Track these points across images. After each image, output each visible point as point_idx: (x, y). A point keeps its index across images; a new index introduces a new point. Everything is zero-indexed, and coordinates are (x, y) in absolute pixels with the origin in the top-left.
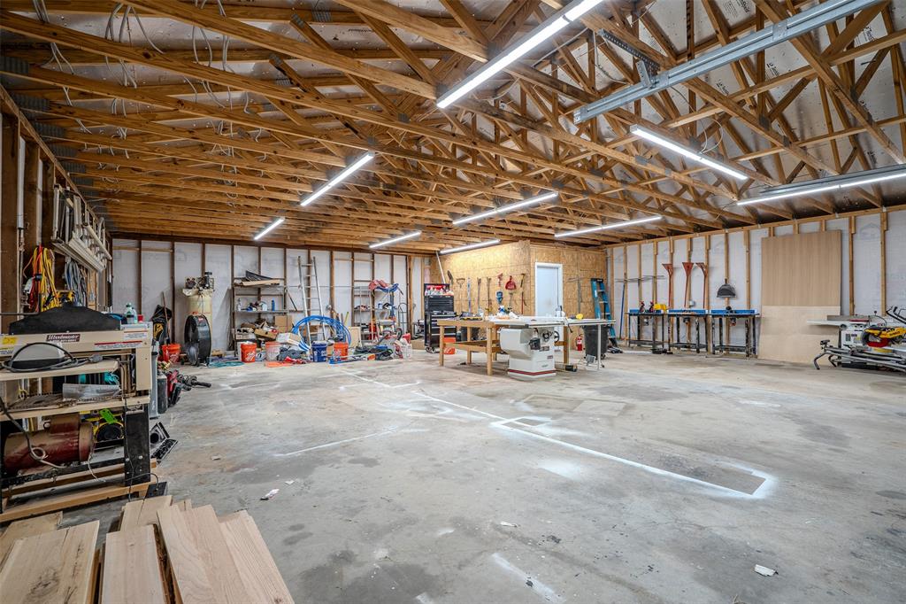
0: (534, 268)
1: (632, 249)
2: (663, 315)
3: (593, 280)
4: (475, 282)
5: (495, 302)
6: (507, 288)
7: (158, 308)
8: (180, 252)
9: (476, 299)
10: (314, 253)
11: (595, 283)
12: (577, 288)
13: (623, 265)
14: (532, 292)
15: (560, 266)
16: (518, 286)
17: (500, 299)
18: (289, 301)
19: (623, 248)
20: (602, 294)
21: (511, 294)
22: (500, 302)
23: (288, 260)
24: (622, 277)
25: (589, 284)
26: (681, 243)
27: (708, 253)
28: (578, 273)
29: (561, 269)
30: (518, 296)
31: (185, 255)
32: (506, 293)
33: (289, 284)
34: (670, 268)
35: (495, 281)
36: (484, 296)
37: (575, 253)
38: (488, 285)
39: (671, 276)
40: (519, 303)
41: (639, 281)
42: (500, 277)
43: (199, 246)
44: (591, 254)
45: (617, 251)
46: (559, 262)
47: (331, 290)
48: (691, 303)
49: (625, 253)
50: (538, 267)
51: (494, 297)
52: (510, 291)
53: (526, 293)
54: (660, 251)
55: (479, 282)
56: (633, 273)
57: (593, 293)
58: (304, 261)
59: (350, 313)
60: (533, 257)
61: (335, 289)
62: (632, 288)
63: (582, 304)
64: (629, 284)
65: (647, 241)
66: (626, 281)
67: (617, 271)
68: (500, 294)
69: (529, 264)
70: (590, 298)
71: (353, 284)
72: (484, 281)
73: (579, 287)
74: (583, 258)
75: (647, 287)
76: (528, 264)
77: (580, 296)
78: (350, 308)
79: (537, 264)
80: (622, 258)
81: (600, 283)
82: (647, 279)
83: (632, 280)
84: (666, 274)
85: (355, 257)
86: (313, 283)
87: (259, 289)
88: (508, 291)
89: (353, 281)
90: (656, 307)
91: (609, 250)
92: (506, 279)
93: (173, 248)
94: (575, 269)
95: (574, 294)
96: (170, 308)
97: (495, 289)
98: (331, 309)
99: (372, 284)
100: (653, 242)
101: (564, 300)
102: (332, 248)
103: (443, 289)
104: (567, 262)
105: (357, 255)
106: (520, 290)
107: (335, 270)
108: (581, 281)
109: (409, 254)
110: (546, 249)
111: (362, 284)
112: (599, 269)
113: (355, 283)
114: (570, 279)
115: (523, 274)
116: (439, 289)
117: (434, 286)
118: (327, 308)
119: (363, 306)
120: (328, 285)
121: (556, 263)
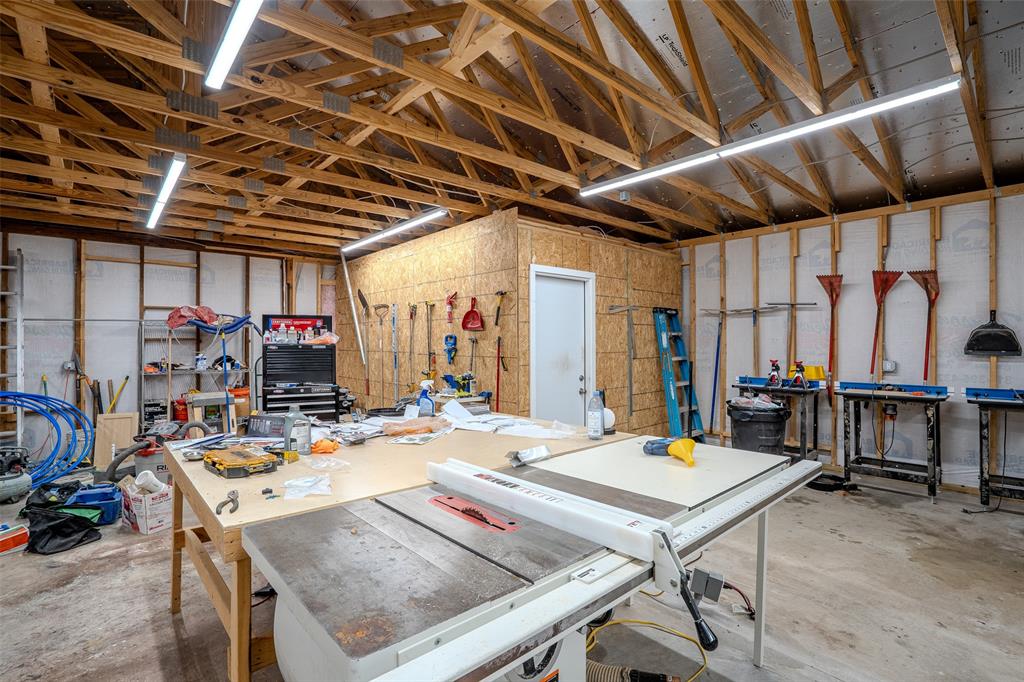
0: (528, 278)
1: (738, 246)
3: (657, 310)
4: (405, 314)
5: (442, 359)
6: (464, 326)
9: (407, 350)
10: (22, 241)
11: (662, 317)
12: (625, 329)
13: (715, 283)
14: (522, 337)
15: (590, 277)
16: (490, 321)
17: (453, 351)
19: (717, 245)
20: (675, 340)
21: (475, 342)
22: (452, 360)
24: (716, 306)
25: (650, 319)
26: (861, 231)
27: (935, 250)
28: (627, 295)
29: (591, 286)
30: (488, 348)
32: (464, 337)
34: (833, 286)
35: (443, 309)
36: (421, 347)
37: (622, 251)
38: (429, 320)
39: (834, 304)
40: (492, 363)
41: (756, 314)
42: (452, 301)
44: (653, 255)
45: (704, 253)
46: (588, 266)
47: (77, 327)
48: (888, 368)
49: (722, 255)
50: (538, 276)
51: (440, 348)
52: (473, 335)
53: (507, 341)
54: (806, 250)
55: (413, 314)
56: (739, 296)
57: (657, 339)
59: (134, 379)
60: (525, 252)
61: (88, 325)
62: (738, 331)
63: (636, 363)
64: (730, 322)
65: (775, 228)
66: (723, 314)
67: (704, 294)
68: (452, 340)
69: (516, 268)
70: (651, 350)
71: (142, 316)
72: (422, 311)
73: (631, 325)
74: (639, 263)
75: (774, 328)
76: (512, 267)
77: (632, 346)
78: (135, 367)
79: (535, 268)
80: (716, 266)
81: (672, 317)
82: (774, 308)
83: (738, 313)
84: (824, 300)
85: (147, 257)
86: (19, 312)
88: (467, 334)
89: (143, 309)
91: (685, 252)
92: (464, 306)
94: (620, 285)
95: (620, 342)
97: (443, 329)
98: (76, 371)
99: (176, 315)
100: (789, 229)
101: (599, 355)
102: (78, 232)
103: (314, 327)
104: (605, 269)
105: (151, 252)
106: (494, 332)
107: (88, 284)
108: (634, 313)
109: (288, 256)
110: (559, 235)
111: (165, 315)
112: (668, 287)
113: (147, 312)
114: (612, 308)
115: (502, 294)
116: (304, 328)
117: (289, 322)
118: (65, 371)
119: (155, 365)
120: (71, 315)
121: (580, 269)
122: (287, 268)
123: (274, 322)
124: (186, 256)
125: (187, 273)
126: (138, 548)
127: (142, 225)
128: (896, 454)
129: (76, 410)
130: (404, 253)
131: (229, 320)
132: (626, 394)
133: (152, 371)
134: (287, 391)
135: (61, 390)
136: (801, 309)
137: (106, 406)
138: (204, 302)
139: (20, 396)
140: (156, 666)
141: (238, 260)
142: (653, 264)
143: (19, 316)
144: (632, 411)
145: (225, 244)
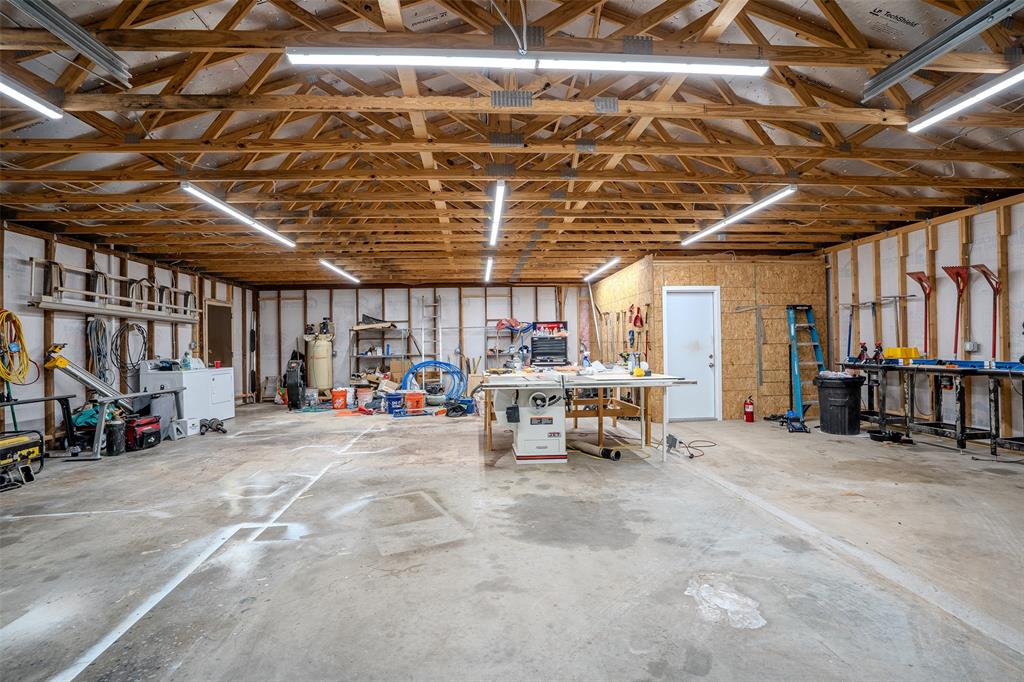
0: (661, 295)
2: (901, 370)
3: (790, 307)
4: (615, 318)
5: (629, 345)
6: (636, 324)
7: (294, 352)
8: (312, 299)
9: (616, 339)
10: (441, 292)
11: (791, 312)
12: (754, 322)
13: (851, 281)
15: (716, 289)
16: (644, 321)
17: (632, 340)
18: (413, 345)
19: (849, 250)
21: (640, 334)
22: (632, 345)
23: (413, 301)
24: (848, 301)
25: (783, 314)
26: (953, 231)
28: (753, 297)
29: (717, 294)
30: (644, 337)
31: (316, 302)
32: (636, 331)
33: (414, 326)
34: (923, 279)
35: (628, 314)
36: (621, 338)
37: (750, 269)
38: (623, 322)
39: (928, 296)
40: (645, 346)
41: (876, 306)
42: (631, 309)
43: (327, 292)
45: (844, 256)
46: (715, 282)
47: (461, 331)
48: (968, 347)
49: (853, 258)
50: (668, 293)
51: (628, 338)
52: (638, 329)
53: (650, 332)
54: (912, 249)
55: (618, 318)
56: (866, 293)
57: (787, 329)
58: (430, 300)
59: (483, 357)
60: (659, 279)
61: (464, 330)
63: (767, 349)
64: (860, 312)
65: (888, 233)
66: (855, 307)
68: (631, 333)
69: (653, 289)
71: (486, 325)
72: (621, 316)
73: (760, 319)
74: (769, 274)
77: (762, 335)
78: (484, 352)
79: (665, 289)
80: (850, 267)
81: (805, 312)
82: (889, 302)
83: (865, 306)
84: (920, 291)
85: (488, 293)
86: (440, 325)
87: (382, 332)
88: (636, 329)
89: (487, 321)
90: (886, 354)
91: (830, 256)
92: (635, 312)
93: (305, 298)
94: (749, 292)
95: (749, 332)
96: (304, 353)
97: (628, 326)
98: (460, 353)
99: (500, 323)
100: (897, 234)
101: (725, 342)
102: (460, 285)
103: (558, 328)
104: (731, 282)
105: (491, 290)
106: (646, 327)
107: (464, 309)
108: (764, 311)
109: (559, 285)
110: (686, 265)
111: (495, 324)
112: (805, 288)
113: (489, 323)
114: (738, 308)
115: (648, 305)
116: (553, 328)
117: (545, 325)
118: (456, 353)
119: (492, 350)
120: (457, 326)
121: (706, 284)
122: (559, 291)
123: (538, 326)
124: (505, 290)
125: (506, 300)
126: (478, 419)
127: (483, 279)
128: (981, 422)
129: (460, 373)
130: (615, 280)
131: (525, 325)
132: (756, 369)
133: (490, 353)
134: (541, 361)
135: (455, 362)
136: (911, 300)
137: (472, 371)
138: (514, 317)
139: (441, 363)
140: (477, 437)
141: (532, 289)
142: (786, 272)
143: (440, 327)
144: (761, 383)
145: (523, 282)
